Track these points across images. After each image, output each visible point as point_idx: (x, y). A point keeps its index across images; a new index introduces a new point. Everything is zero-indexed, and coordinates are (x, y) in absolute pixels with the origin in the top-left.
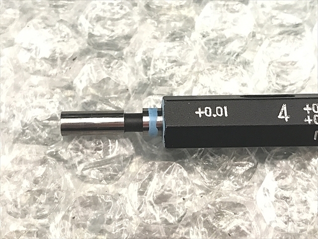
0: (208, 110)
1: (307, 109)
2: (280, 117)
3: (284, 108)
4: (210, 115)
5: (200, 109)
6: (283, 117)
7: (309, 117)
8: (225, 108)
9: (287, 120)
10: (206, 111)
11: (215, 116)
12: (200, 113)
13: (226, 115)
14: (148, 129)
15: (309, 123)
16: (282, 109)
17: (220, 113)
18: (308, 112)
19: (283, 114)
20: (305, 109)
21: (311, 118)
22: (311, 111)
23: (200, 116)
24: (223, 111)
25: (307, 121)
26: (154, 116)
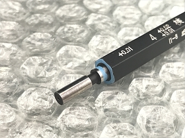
4: (126, 53)
5: (119, 53)
7: (163, 34)
8: (129, 47)
9: (156, 39)
10: (122, 52)
13: (132, 50)
17: (129, 50)
19: (153, 38)
23: (122, 56)
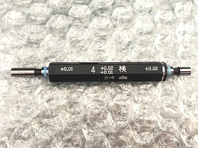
0: (65, 68)
1: (102, 68)
2: (92, 71)
3: (94, 68)
4: (66, 70)
5: (62, 68)
7: (102, 71)
8: (72, 68)
9: (94, 72)
10: (64, 68)
11: (68, 70)
12: (62, 69)
13: (72, 70)
14: (43, 75)
15: (102, 73)
17: (70, 69)
19: (93, 70)
22: (103, 69)
23: (62, 71)
24: (71, 69)
26: (46, 70)
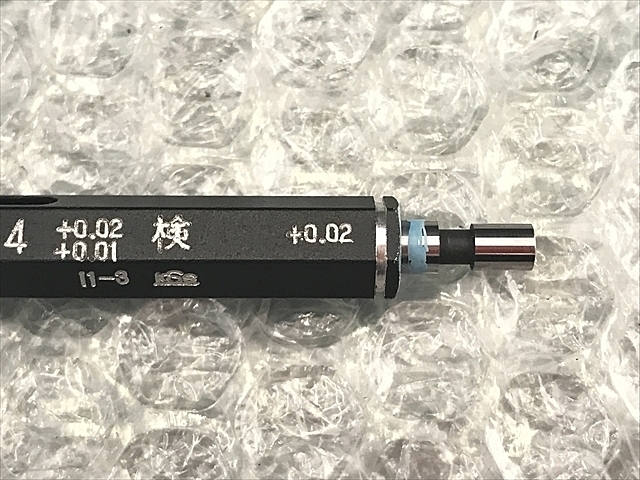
2: (8, 244)
3: (19, 227)
6: (14, 245)
7: (63, 245)
9: (20, 251)
15: (63, 257)
16: (15, 229)
18: (65, 237)
19: (15, 240)
20: (59, 230)
21: (67, 249)
22: (71, 235)
25: (60, 252)
